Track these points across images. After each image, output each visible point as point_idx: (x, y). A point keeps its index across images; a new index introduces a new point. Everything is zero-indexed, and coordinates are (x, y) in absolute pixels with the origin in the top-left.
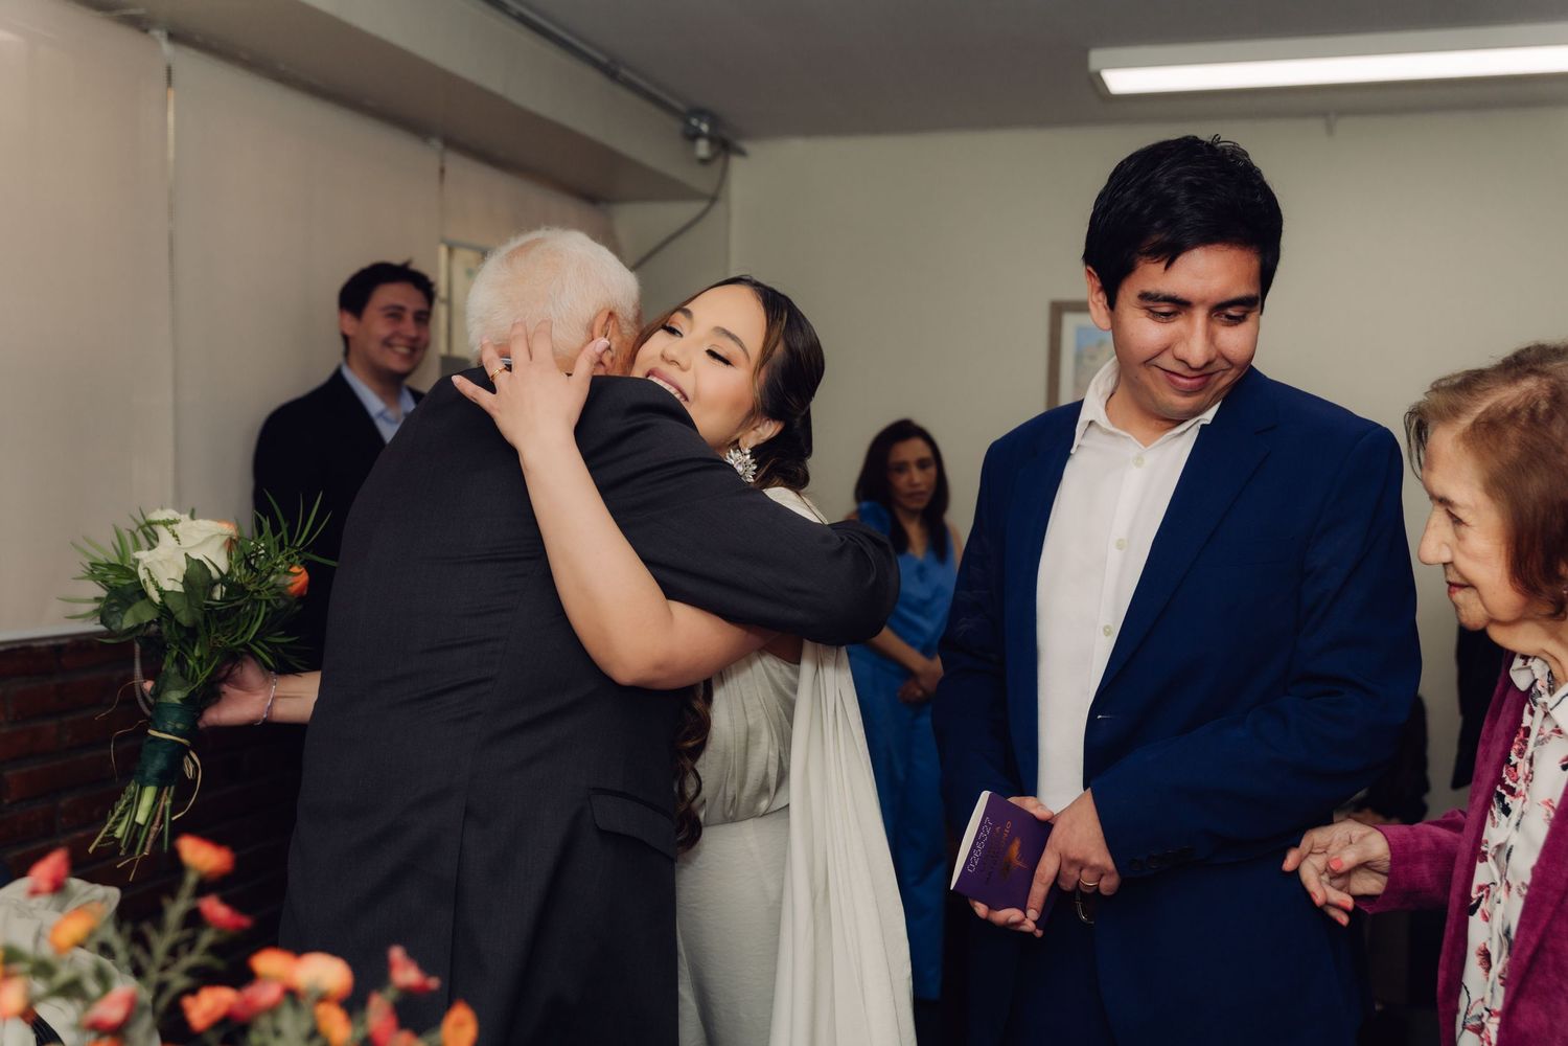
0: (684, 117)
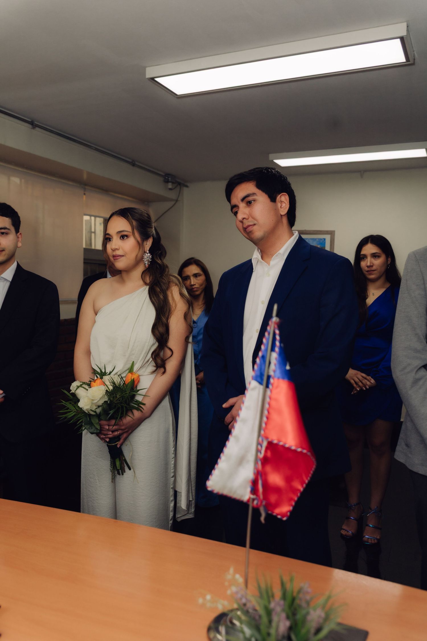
0: (164, 177)
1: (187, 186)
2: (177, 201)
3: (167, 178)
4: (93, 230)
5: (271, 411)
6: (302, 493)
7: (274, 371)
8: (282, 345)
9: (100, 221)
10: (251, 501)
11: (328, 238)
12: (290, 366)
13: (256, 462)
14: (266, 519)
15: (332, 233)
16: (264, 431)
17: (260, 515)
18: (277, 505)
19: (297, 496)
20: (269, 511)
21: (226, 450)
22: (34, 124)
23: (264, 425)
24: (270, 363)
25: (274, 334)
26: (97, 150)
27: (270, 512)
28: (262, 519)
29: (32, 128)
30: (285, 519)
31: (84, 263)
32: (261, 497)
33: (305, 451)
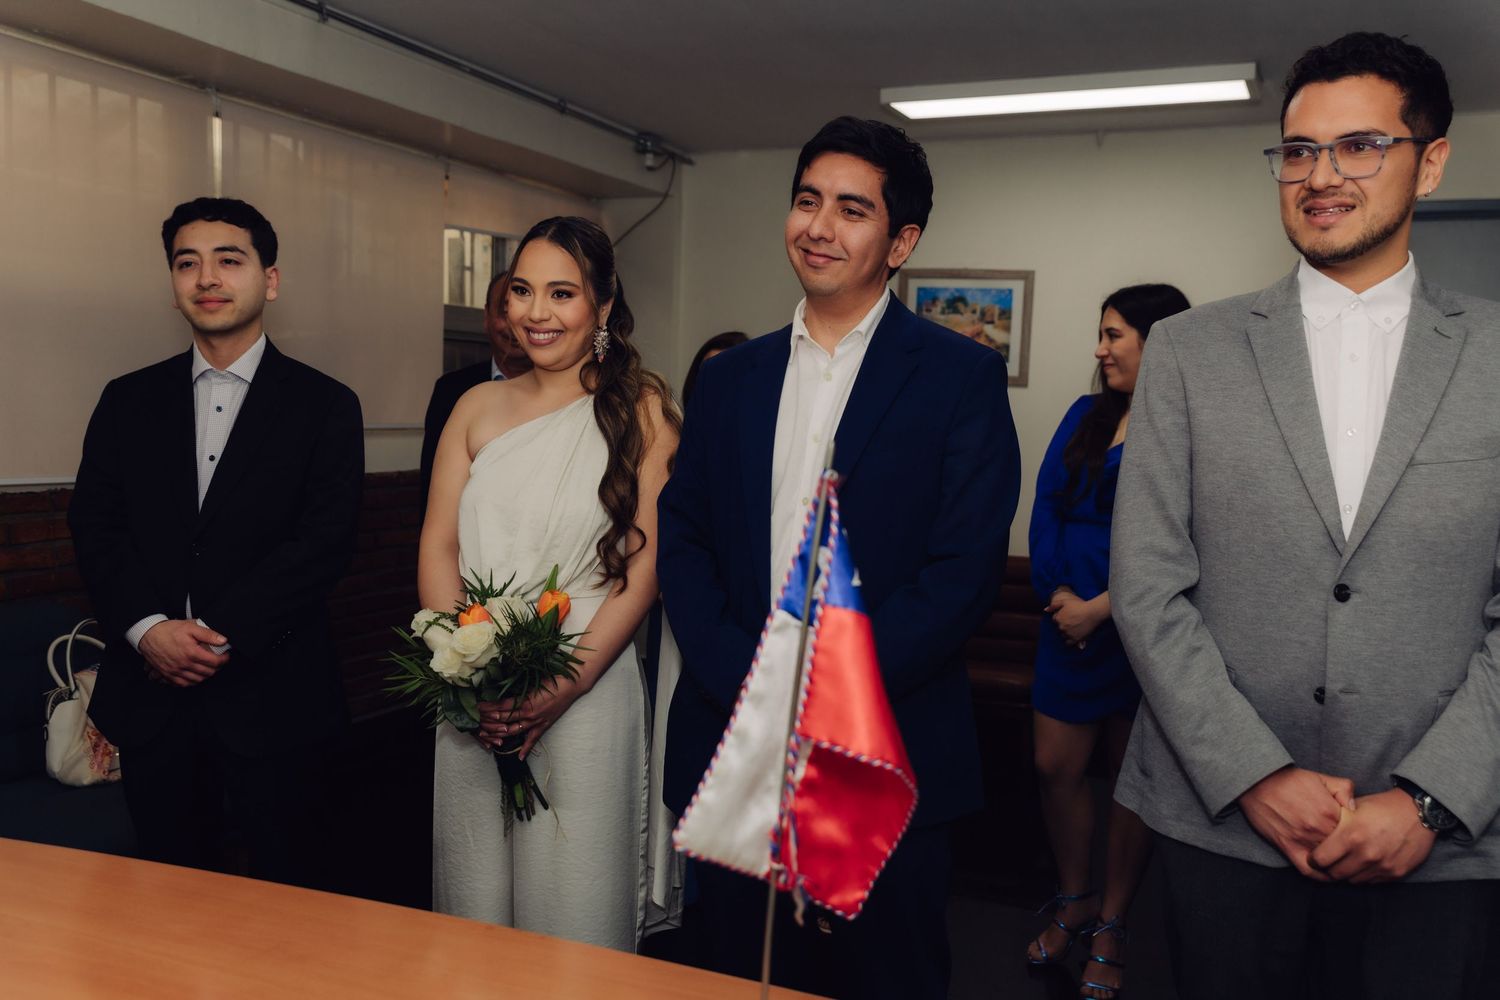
0: (635, 139)
1: (690, 162)
2: (666, 196)
3: (642, 141)
4: (468, 263)
5: (817, 677)
6: (890, 862)
7: (826, 590)
8: (845, 532)
9: (483, 242)
10: (773, 877)
11: (1018, 287)
12: (861, 578)
13: (784, 793)
14: (805, 916)
15: (1027, 277)
16: (801, 723)
17: (794, 907)
18: (836, 886)
19: (880, 866)
20: (816, 899)
21: (716, 764)
22: (324, 11)
23: (800, 709)
24: (818, 572)
25: (828, 507)
26: (474, 73)
27: (818, 902)
28: (799, 916)
29: (319, 21)
30: (852, 917)
31: (446, 340)
32: (795, 866)
33: (889, 766)
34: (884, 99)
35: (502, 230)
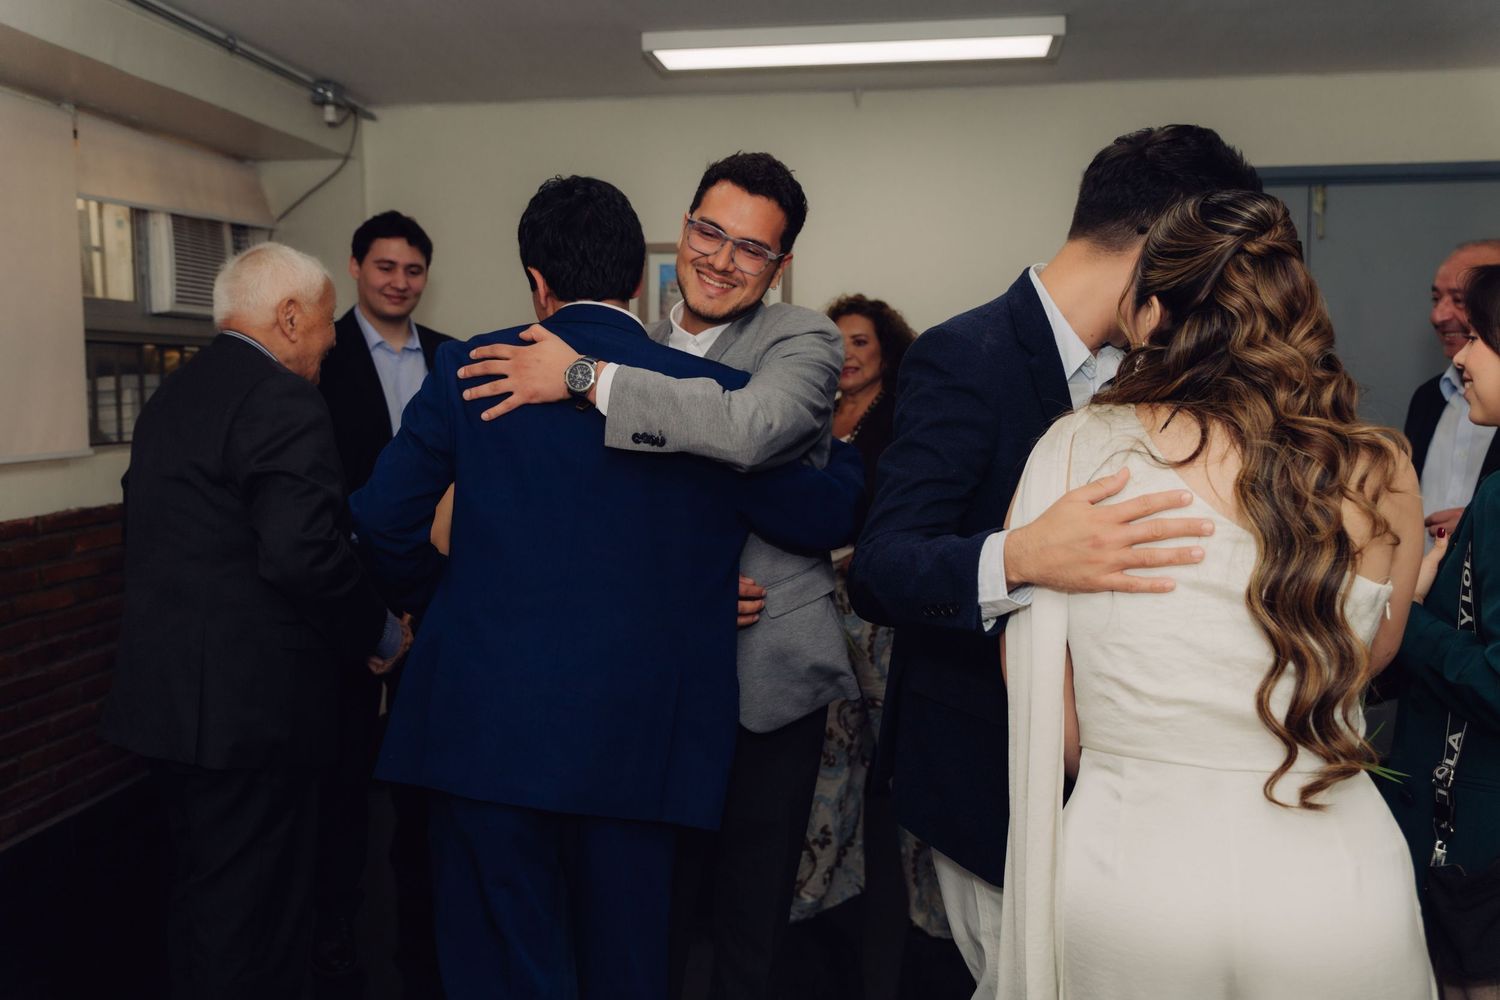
0: (312, 87)
1: (372, 117)
2: (347, 158)
3: (321, 90)
4: (95, 242)
9: (116, 215)
31: (88, 343)
34: (646, 47)
35: (142, 200)
